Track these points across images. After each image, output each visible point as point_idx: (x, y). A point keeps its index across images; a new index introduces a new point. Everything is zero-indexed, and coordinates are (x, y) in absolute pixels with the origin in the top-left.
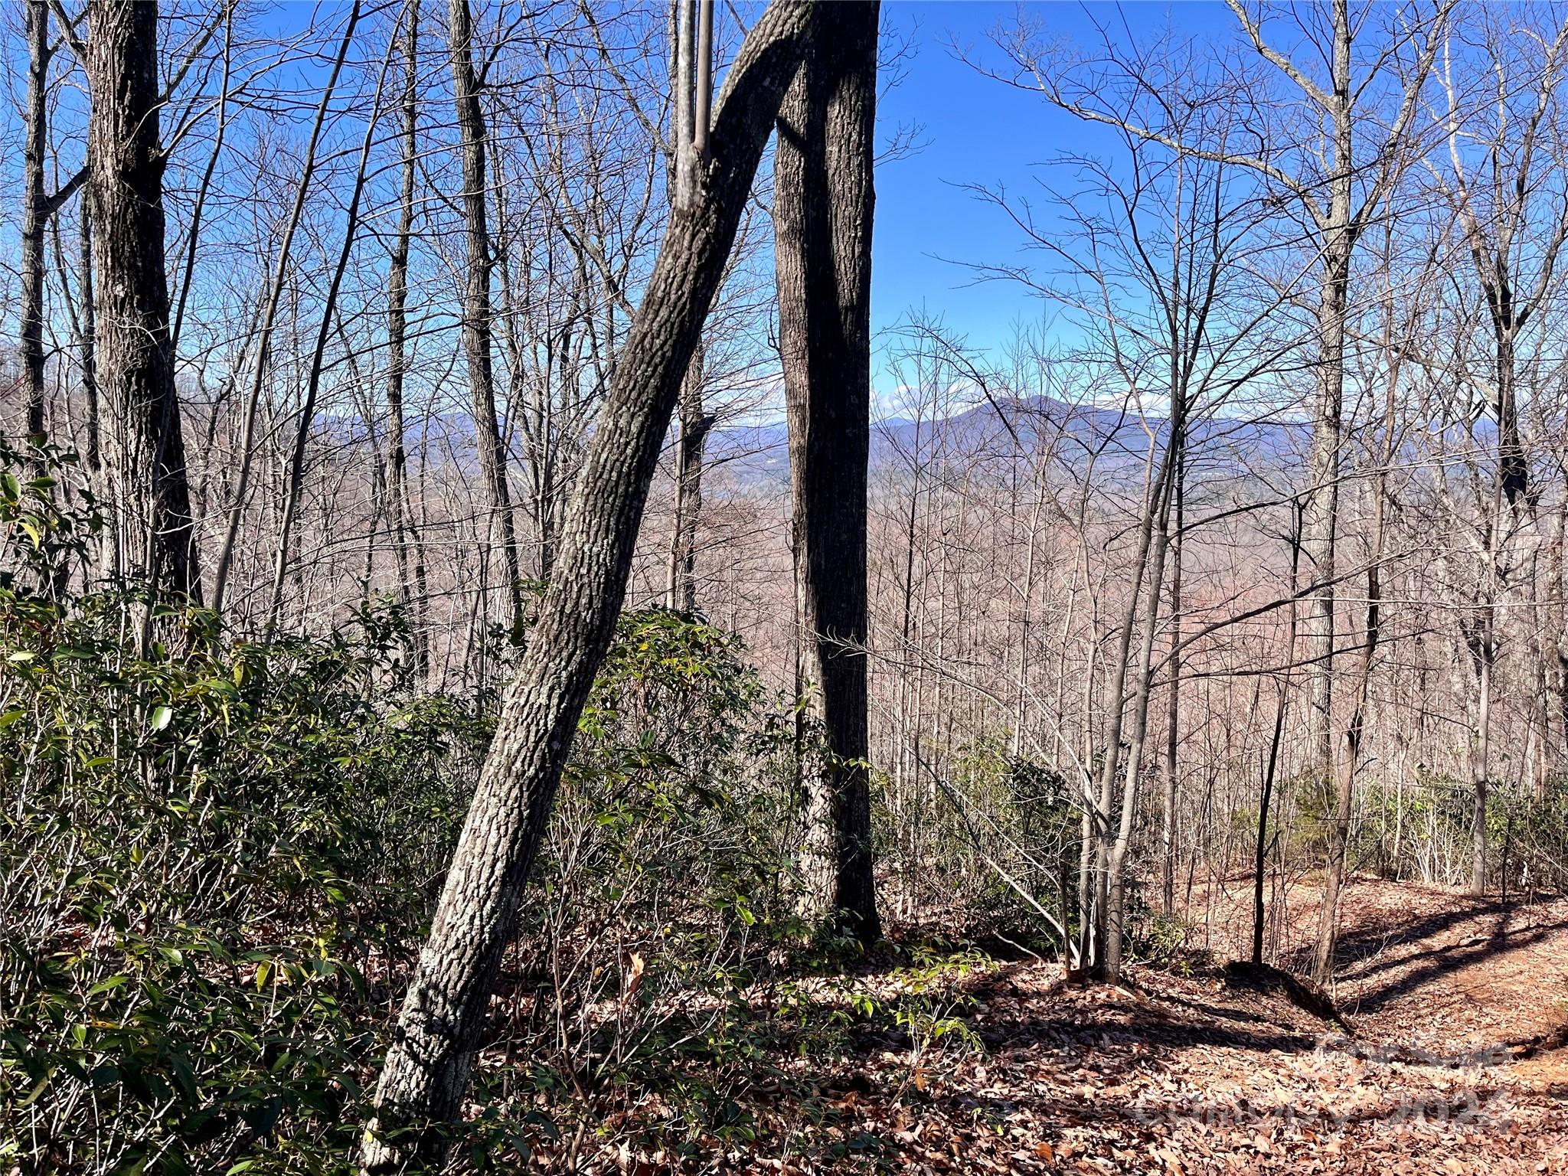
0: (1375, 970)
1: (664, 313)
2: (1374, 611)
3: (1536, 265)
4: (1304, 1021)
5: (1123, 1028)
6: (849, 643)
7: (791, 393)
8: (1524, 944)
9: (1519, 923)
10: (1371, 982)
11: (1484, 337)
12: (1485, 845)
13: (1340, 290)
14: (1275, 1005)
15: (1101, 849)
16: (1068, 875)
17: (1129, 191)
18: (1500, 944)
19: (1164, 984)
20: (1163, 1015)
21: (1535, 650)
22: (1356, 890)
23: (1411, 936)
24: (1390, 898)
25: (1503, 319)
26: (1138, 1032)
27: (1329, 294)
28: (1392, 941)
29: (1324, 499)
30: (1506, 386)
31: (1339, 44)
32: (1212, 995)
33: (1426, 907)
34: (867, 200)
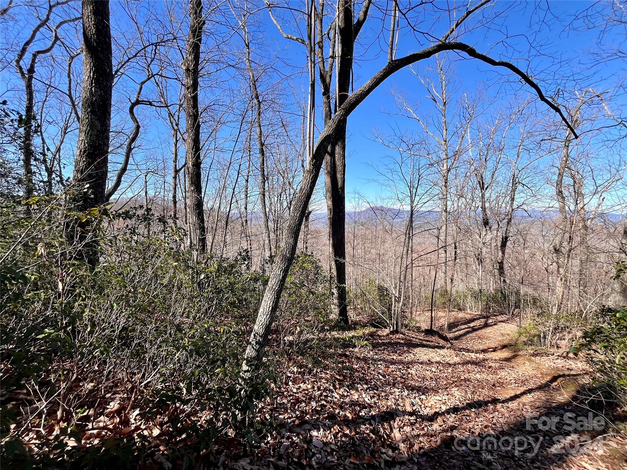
0: (457, 331)
1: (304, 191)
2: (456, 252)
3: (490, 176)
4: (442, 342)
5: (402, 344)
6: (341, 260)
7: (328, 206)
8: (492, 326)
9: (490, 321)
10: (457, 333)
11: (478, 192)
12: (482, 303)
13: (446, 183)
14: (435, 339)
15: (397, 304)
16: (389, 309)
17: (400, 163)
18: (486, 325)
19: (412, 334)
20: (411, 341)
21: (492, 260)
22: (453, 313)
23: (465, 323)
24: (461, 315)
25: (482, 188)
26: (405, 344)
27: (444, 183)
28: (461, 324)
29: (444, 228)
30: (483, 203)
31: (444, 131)
32: (421, 336)
33: (468, 317)
34: (344, 166)
